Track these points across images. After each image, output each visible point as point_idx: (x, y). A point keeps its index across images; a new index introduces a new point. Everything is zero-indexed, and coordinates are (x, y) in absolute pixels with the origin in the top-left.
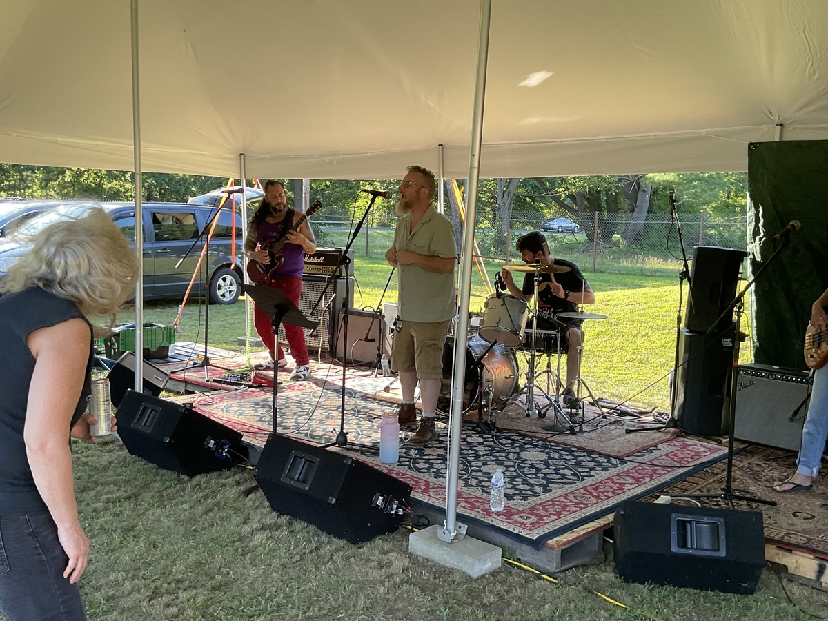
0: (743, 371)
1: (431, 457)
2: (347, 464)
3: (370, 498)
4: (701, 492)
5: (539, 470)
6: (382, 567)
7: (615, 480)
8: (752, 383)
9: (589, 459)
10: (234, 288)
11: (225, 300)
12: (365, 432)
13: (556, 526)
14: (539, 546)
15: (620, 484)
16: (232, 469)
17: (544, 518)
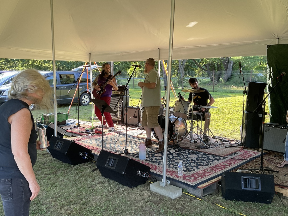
0: (266, 125)
1: (157, 157)
2: (127, 160)
3: (136, 172)
4: (252, 168)
5: (195, 161)
6: (141, 196)
7: (222, 164)
8: (269, 130)
9: (212, 157)
10: (88, 100)
11: (85, 104)
12: (134, 149)
13: (201, 181)
14: (196, 188)
15: (223, 166)
16: (88, 163)
17: (197, 178)
